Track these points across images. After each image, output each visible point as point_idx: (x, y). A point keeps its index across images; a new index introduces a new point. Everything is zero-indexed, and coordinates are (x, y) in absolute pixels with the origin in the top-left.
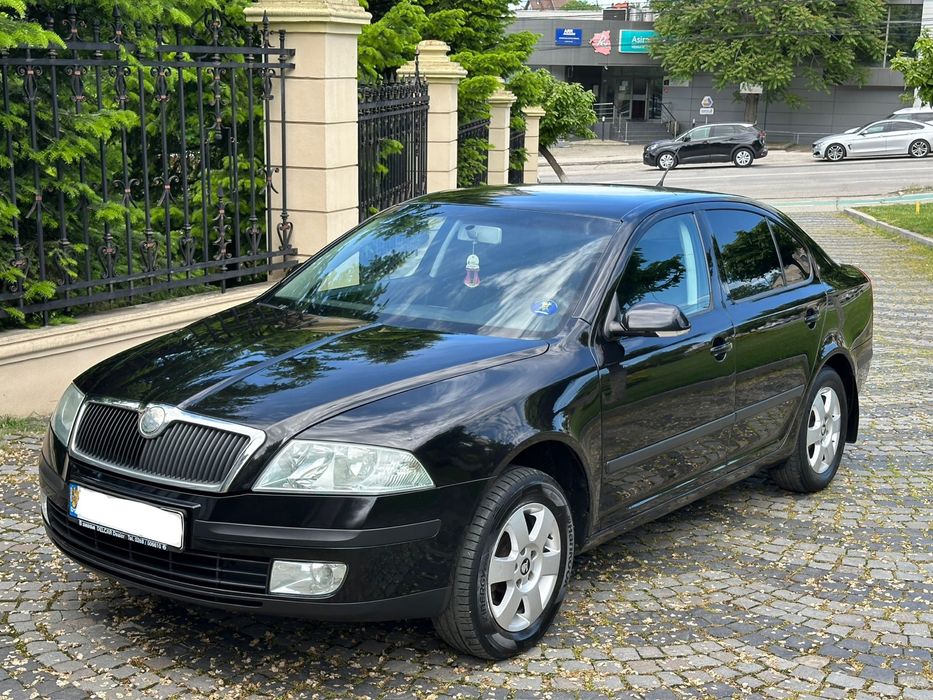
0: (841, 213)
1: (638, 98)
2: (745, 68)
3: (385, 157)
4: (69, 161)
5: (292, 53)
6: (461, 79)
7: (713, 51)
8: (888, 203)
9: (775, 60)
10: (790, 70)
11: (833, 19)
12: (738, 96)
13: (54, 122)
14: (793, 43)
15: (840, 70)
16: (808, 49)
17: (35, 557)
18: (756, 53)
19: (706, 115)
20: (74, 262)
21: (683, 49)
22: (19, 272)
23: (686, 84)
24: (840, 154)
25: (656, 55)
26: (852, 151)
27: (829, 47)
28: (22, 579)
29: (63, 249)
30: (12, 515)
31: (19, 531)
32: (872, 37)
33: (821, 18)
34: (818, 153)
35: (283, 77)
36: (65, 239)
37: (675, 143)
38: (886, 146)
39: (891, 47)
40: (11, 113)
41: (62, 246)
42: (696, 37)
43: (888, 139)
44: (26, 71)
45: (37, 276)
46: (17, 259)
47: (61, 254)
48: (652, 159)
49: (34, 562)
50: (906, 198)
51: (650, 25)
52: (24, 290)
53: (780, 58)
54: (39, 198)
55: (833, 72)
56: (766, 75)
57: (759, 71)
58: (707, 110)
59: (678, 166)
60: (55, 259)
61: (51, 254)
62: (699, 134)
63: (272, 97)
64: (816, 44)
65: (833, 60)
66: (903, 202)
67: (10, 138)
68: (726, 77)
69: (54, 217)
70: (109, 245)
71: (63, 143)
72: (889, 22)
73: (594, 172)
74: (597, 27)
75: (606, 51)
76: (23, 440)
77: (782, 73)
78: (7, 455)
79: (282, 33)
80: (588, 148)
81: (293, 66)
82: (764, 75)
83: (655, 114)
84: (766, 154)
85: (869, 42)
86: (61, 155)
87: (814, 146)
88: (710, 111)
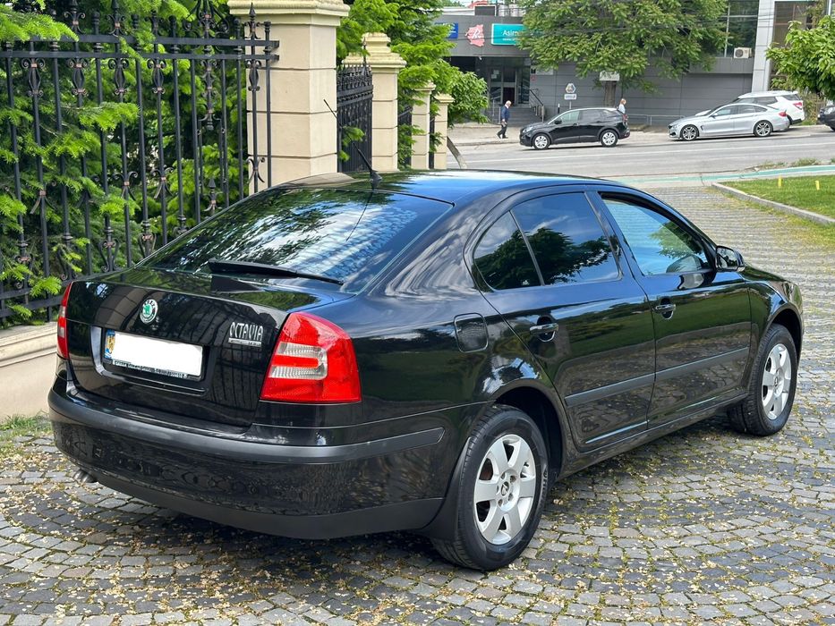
0: (709, 188)
1: (508, 85)
2: (605, 58)
3: (346, 144)
4: (75, 155)
5: (276, 45)
6: (400, 69)
7: (576, 43)
8: (747, 178)
9: (631, 50)
10: (644, 59)
11: (681, 15)
12: (598, 83)
13: (56, 116)
14: (647, 36)
15: (687, 60)
16: (661, 42)
17: (93, 584)
18: (615, 44)
19: (570, 100)
20: (78, 257)
21: (550, 41)
22: (24, 269)
23: (551, 73)
24: (694, 134)
25: (524, 46)
26: (704, 131)
27: (678, 40)
28: (87, 612)
29: (66, 243)
30: (52, 532)
31: (66, 552)
32: (715, 30)
33: (671, 16)
34: (674, 134)
35: (268, 68)
36: (68, 234)
37: (549, 126)
38: (734, 127)
39: (732, 37)
40: (16, 108)
41: (65, 241)
42: (559, 32)
43: (735, 120)
44: (30, 63)
45: (41, 272)
46: (22, 254)
47: (64, 248)
48: (528, 141)
49: (94, 590)
50: (762, 174)
51: (519, 20)
52: (30, 287)
53: (635, 49)
54: (43, 193)
55: (681, 62)
56: (625, 64)
57: (617, 60)
58: (570, 95)
59: (551, 146)
60: (59, 254)
61: (55, 249)
62: (569, 117)
63: (258, 89)
64: (668, 38)
65: (682, 51)
66: (763, 177)
67: (15, 133)
68: (589, 66)
69: (57, 212)
70: (109, 238)
71: (67, 137)
72: (729, 16)
73: (475, 152)
74: (471, 22)
75: (480, 43)
76: (37, 442)
77: (637, 62)
78: (25, 461)
79: (267, 25)
80: (466, 130)
81: (277, 58)
82: (622, 64)
83: (524, 99)
84: (628, 134)
85: (714, 33)
86: (66, 149)
87: (670, 127)
88: (573, 97)
